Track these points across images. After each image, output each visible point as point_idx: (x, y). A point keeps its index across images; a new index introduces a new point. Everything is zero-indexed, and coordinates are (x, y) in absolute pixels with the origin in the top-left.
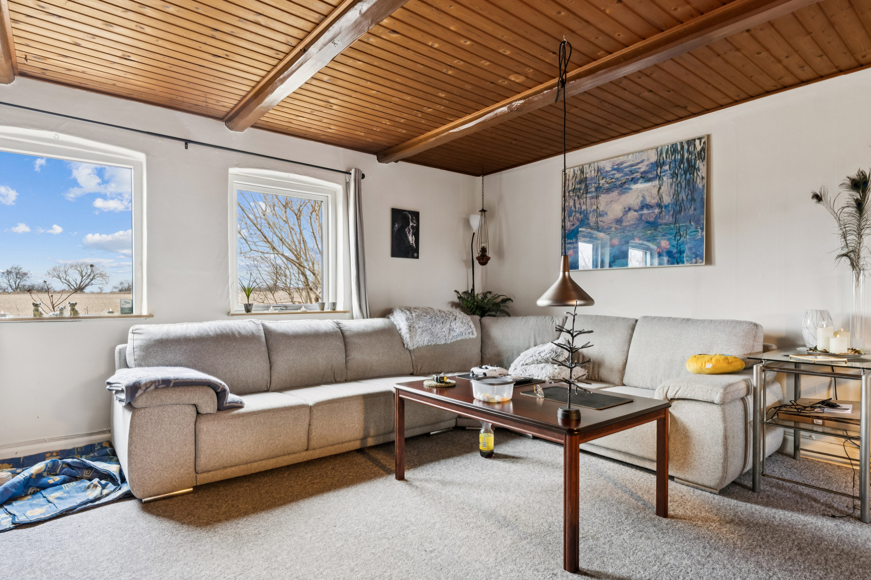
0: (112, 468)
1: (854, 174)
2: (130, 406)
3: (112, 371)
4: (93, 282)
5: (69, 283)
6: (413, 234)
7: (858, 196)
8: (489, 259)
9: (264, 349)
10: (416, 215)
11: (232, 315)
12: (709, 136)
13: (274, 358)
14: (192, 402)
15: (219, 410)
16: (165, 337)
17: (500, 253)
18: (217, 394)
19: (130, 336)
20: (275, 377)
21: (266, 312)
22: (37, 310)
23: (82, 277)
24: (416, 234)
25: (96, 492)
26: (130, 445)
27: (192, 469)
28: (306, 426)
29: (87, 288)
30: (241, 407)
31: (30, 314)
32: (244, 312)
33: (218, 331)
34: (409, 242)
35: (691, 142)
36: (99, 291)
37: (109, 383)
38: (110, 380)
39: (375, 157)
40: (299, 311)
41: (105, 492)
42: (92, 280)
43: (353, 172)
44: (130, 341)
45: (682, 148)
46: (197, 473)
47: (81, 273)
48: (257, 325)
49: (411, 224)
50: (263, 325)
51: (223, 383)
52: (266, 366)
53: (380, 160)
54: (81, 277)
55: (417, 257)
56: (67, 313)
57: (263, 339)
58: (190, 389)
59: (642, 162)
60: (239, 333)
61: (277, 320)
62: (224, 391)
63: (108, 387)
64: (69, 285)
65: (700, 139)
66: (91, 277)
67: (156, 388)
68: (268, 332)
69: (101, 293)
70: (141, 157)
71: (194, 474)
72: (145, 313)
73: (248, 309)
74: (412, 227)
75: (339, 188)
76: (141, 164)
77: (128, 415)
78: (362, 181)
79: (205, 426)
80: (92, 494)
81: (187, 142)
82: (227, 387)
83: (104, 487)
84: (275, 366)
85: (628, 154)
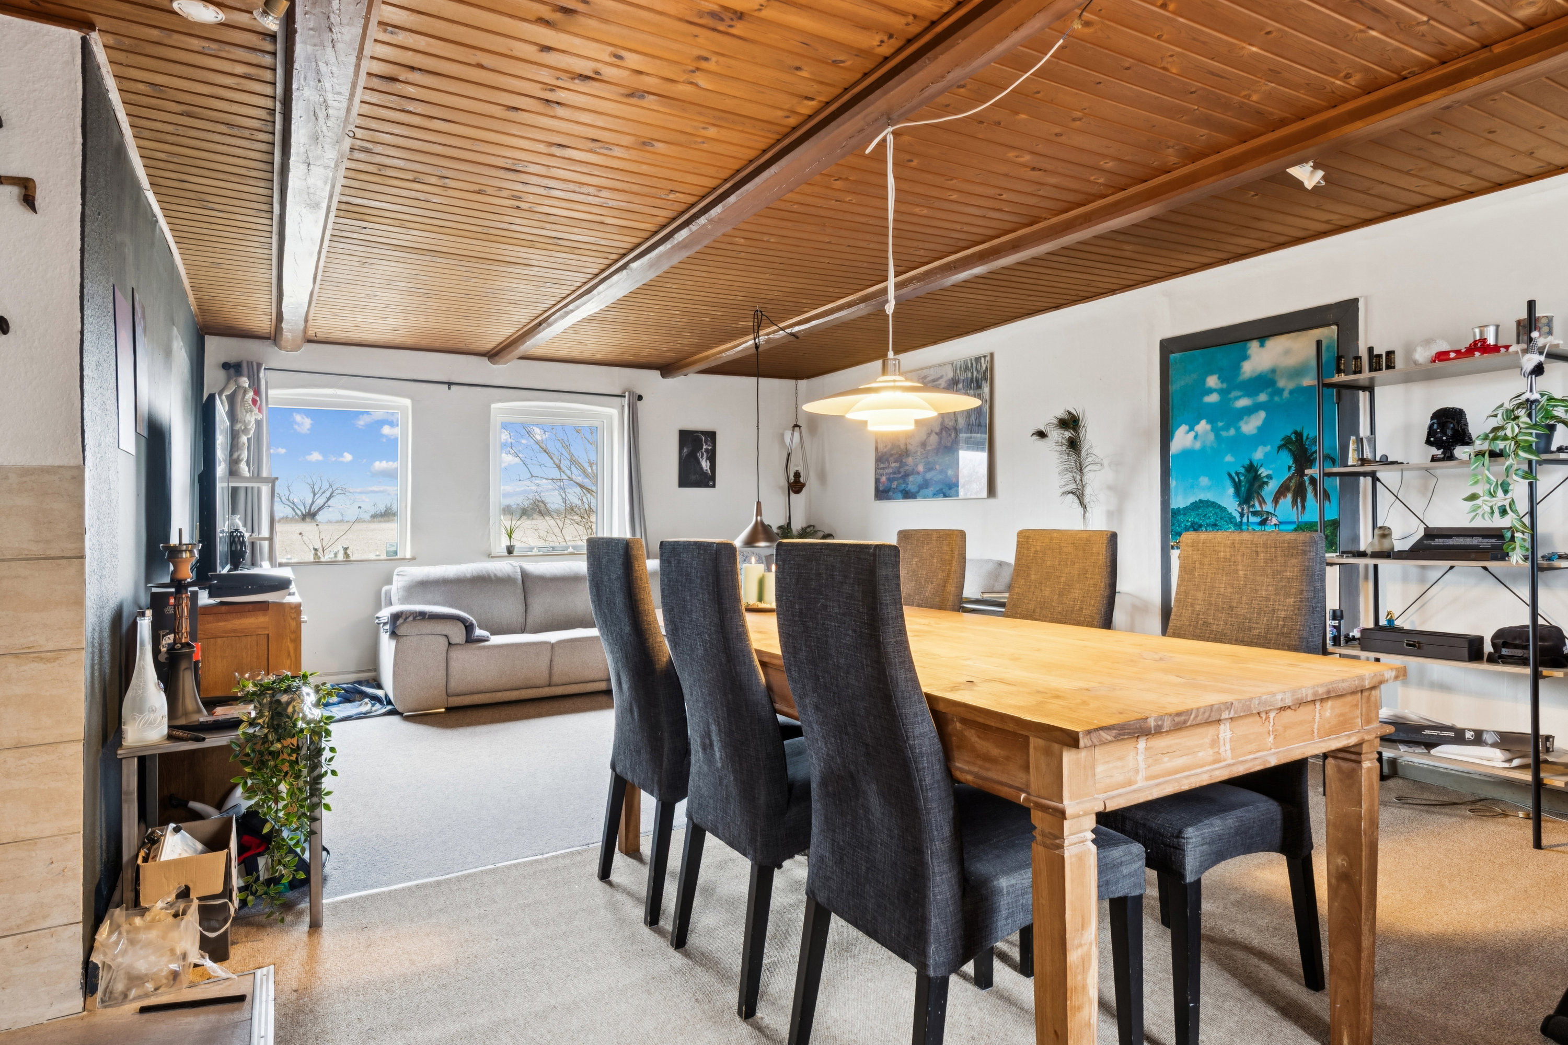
0: (380, 693)
1: (1061, 413)
2: (394, 634)
3: (379, 607)
4: (330, 503)
5: (294, 506)
6: (708, 458)
7: (1068, 434)
8: (803, 485)
9: (520, 590)
10: (711, 436)
11: (493, 557)
12: (992, 355)
13: (529, 600)
14: (444, 633)
15: (467, 641)
16: (425, 579)
17: (822, 477)
18: (466, 627)
19: (395, 578)
20: (530, 620)
21: (529, 553)
22: (316, 554)
23: (315, 495)
24: (712, 458)
25: (369, 707)
26: (395, 665)
27: (444, 692)
28: (547, 661)
29: (320, 513)
30: (487, 641)
31: (311, 558)
32: (506, 554)
33: (475, 574)
34: (702, 468)
35: (978, 359)
36: (340, 518)
37: (378, 618)
38: (379, 615)
39: (659, 372)
40: (566, 552)
41: (374, 709)
42: (329, 499)
43: (627, 394)
44: (394, 582)
45: (972, 364)
46: (448, 696)
47: (313, 488)
48: (514, 567)
49: (705, 447)
50: (521, 568)
51: (471, 618)
52: (521, 608)
53: (663, 375)
54: (312, 495)
55: (714, 486)
56: (341, 557)
57: (520, 581)
58: (442, 621)
59: (941, 377)
60: (495, 575)
61: (537, 562)
62: (472, 625)
63: (377, 621)
64: (293, 509)
65: (985, 357)
66: (328, 494)
67: (414, 619)
68: (525, 576)
69: (342, 521)
70: (408, 402)
71: (445, 696)
72: (408, 556)
73: (510, 550)
74: (707, 450)
75: (614, 412)
76: (407, 407)
77: (393, 643)
78: (639, 403)
79: (455, 654)
80: (364, 709)
81: (450, 384)
82: (474, 622)
83: (373, 705)
84: (530, 609)
85: (930, 368)
